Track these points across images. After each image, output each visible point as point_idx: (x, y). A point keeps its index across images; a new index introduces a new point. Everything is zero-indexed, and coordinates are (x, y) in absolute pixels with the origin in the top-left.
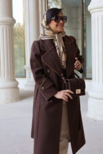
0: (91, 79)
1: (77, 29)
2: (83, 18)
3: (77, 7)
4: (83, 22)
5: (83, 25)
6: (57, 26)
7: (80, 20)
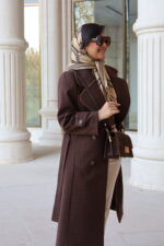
0: (136, 130)
1: (116, 58)
2: (126, 43)
3: (117, 27)
4: (126, 48)
5: (126, 52)
6: (99, 50)
7: (121, 45)
